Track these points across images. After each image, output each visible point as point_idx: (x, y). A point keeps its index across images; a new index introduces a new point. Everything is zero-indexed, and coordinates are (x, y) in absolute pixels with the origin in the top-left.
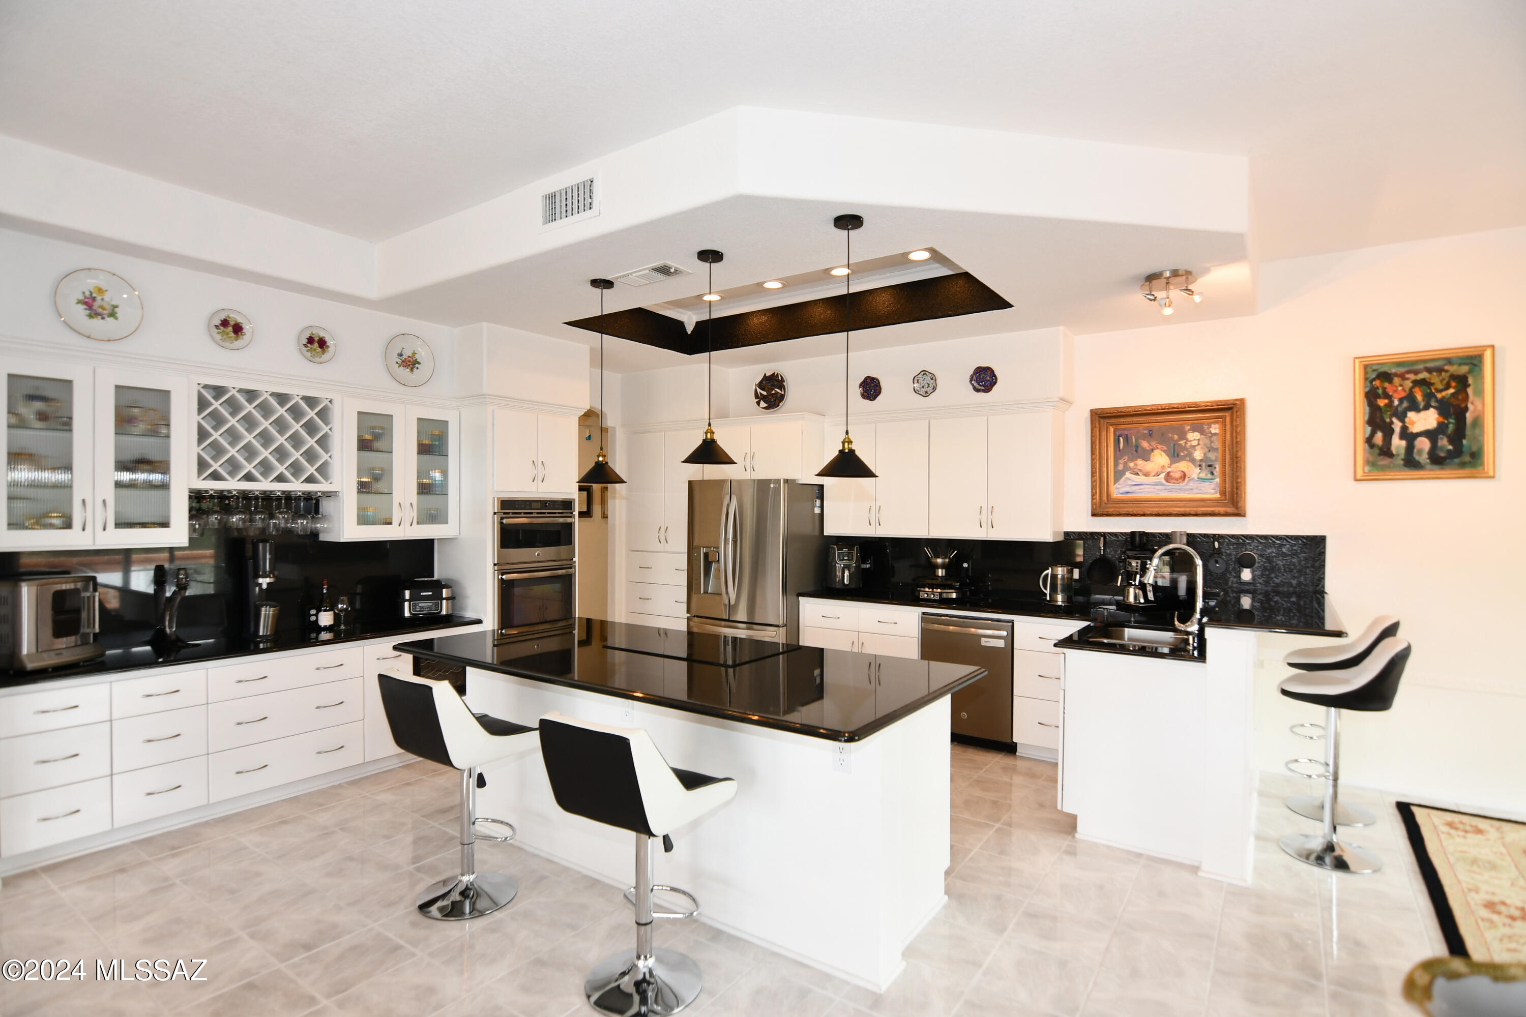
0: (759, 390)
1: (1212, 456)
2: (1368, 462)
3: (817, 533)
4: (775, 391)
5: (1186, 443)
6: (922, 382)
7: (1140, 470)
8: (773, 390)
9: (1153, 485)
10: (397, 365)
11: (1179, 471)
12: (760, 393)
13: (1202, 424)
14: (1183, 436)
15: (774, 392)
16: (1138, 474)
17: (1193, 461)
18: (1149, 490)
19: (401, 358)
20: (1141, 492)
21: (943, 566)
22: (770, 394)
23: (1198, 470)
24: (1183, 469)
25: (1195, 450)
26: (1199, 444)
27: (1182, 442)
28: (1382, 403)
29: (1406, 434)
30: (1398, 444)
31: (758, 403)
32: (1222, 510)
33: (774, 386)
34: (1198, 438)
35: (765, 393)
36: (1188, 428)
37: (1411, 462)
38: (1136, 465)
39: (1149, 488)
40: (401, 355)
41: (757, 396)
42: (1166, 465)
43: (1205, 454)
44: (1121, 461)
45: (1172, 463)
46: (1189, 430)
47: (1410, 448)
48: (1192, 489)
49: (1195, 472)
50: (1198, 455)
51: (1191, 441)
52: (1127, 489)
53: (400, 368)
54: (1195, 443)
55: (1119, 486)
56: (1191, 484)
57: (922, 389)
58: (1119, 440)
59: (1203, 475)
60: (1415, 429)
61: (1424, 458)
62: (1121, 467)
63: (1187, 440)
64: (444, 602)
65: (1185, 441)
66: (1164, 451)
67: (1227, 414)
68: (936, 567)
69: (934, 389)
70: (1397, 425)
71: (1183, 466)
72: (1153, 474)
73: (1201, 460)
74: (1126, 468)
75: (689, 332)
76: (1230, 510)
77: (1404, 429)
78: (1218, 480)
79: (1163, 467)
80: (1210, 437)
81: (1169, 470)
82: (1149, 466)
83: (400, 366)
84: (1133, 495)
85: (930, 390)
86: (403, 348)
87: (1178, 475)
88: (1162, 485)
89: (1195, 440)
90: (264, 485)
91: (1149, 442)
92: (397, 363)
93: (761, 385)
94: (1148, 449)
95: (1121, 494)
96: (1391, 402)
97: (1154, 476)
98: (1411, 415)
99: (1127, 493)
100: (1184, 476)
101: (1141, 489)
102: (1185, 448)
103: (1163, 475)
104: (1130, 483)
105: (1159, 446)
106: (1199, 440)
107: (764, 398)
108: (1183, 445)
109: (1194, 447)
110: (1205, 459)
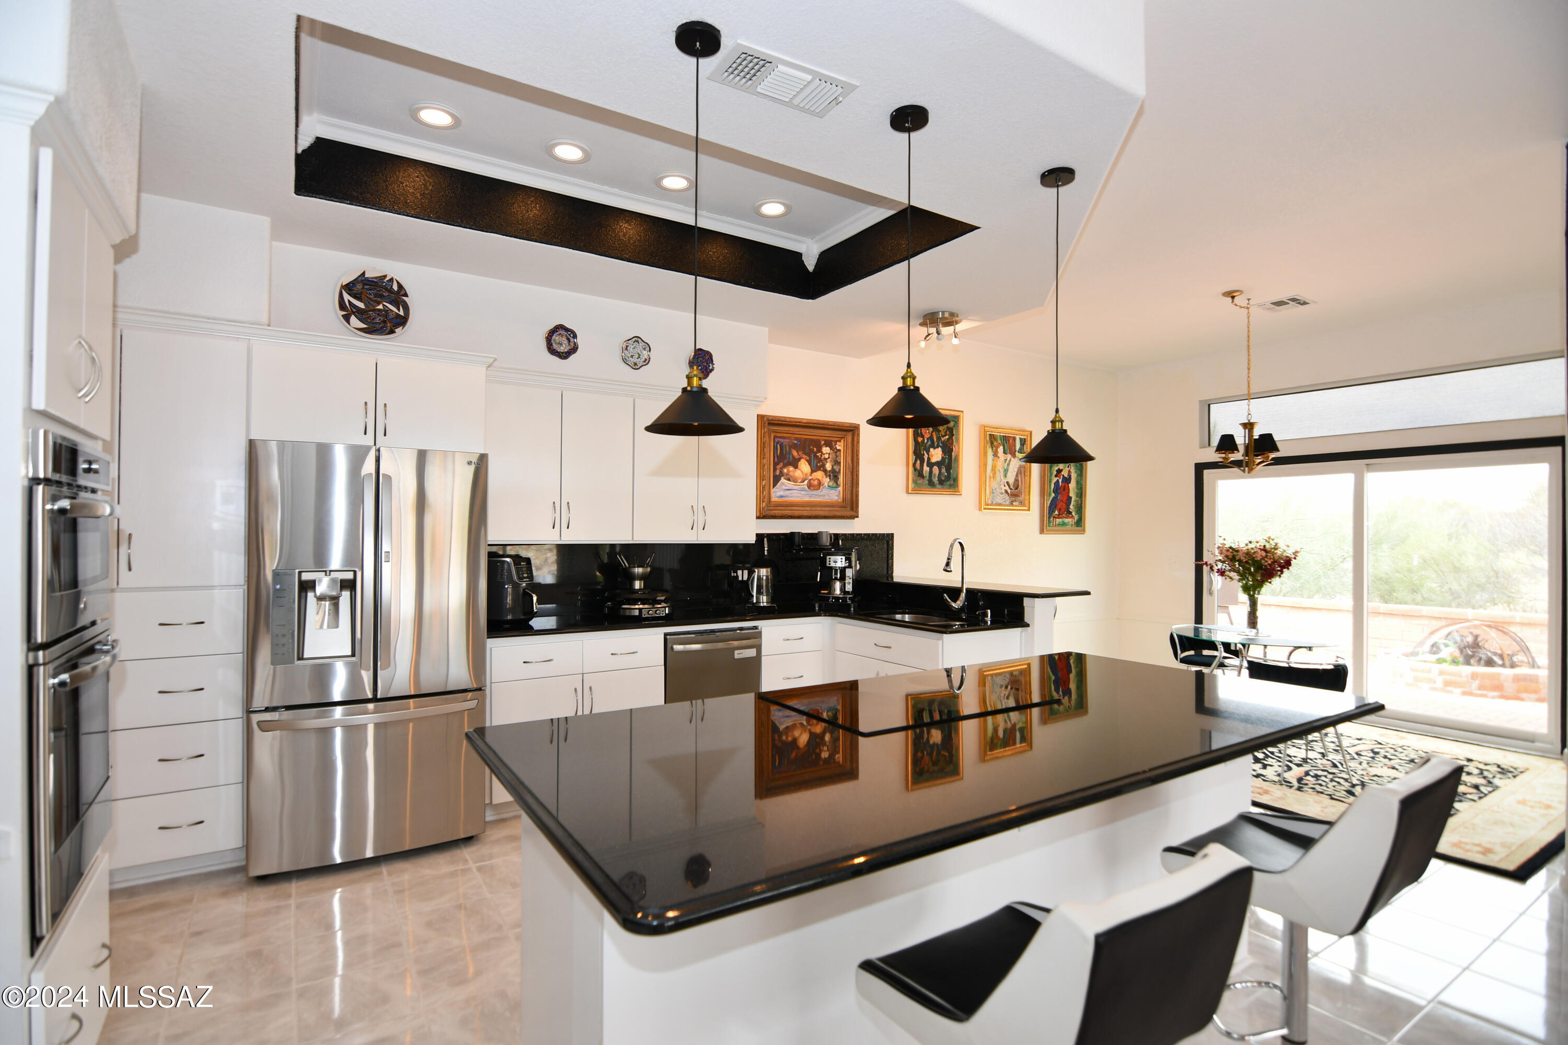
0: (347, 297)
2: (915, 482)
4: (384, 305)
5: (821, 456)
6: (632, 350)
7: (792, 477)
8: (379, 303)
9: (800, 490)
11: (817, 479)
12: (349, 301)
13: (832, 441)
15: (380, 307)
16: (789, 480)
17: (825, 471)
18: (798, 495)
20: (792, 497)
21: (642, 577)
22: (372, 309)
23: (828, 479)
24: (820, 478)
25: (827, 462)
26: (829, 457)
28: (920, 439)
29: (931, 465)
30: (926, 469)
31: (346, 319)
32: (845, 513)
33: (380, 297)
34: (829, 452)
35: (361, 305)
36: (823, 442)
37: (931, 483)
38: (788, 471)
39: (797, 493)
41: (342, 306)
42: (808, 475)
43: (832, 466)
44: (778, 467)
45: (813, 471)
46: (824, 444)
47: (931, 472)
48: (824, 496)
49: (826, 481)
50: (828, 466)
51: (824, 454)
52: (781, 493)
54: (827, 456)
55: (776, 490)
57: (631, 358)
58: (777, 446)
60: (934, 460)
61: (935, 480)
62: (778, 473)
63: (822, 452)
65: (820, 454)
66: (807, 460)
67: (849, 435)
68: (632, 578)
70: (926, 457)
71: (819, 475)
72: (799, 481)
73: (830, 471)
74: (782, 474)
76: (851, 514)
77: (929, 458)
78: (841, 489)
79: (806, 474)
80: (836, 452)
81: (810, 478)
82: (798, 474)
84: (786, 499)
87: (816, 483)
88: (806, 491)
89: (827, 453)
91: (797, 452)
93: (350, 289)
94: (797, 457)
95: (778, 497)
96: (924, 440)
97: (800, 482)
98: (932, 450)
99: (782, 497)
100: (820, 484)
101: (791, 494)
102: (820, 460)
103: (806, 482)
104: (784, 487)
105: (804, 456)
106: (829, 454)
107: (359, 313)
108: (820, 456)
109: (826, 459)
110: (833, 471)
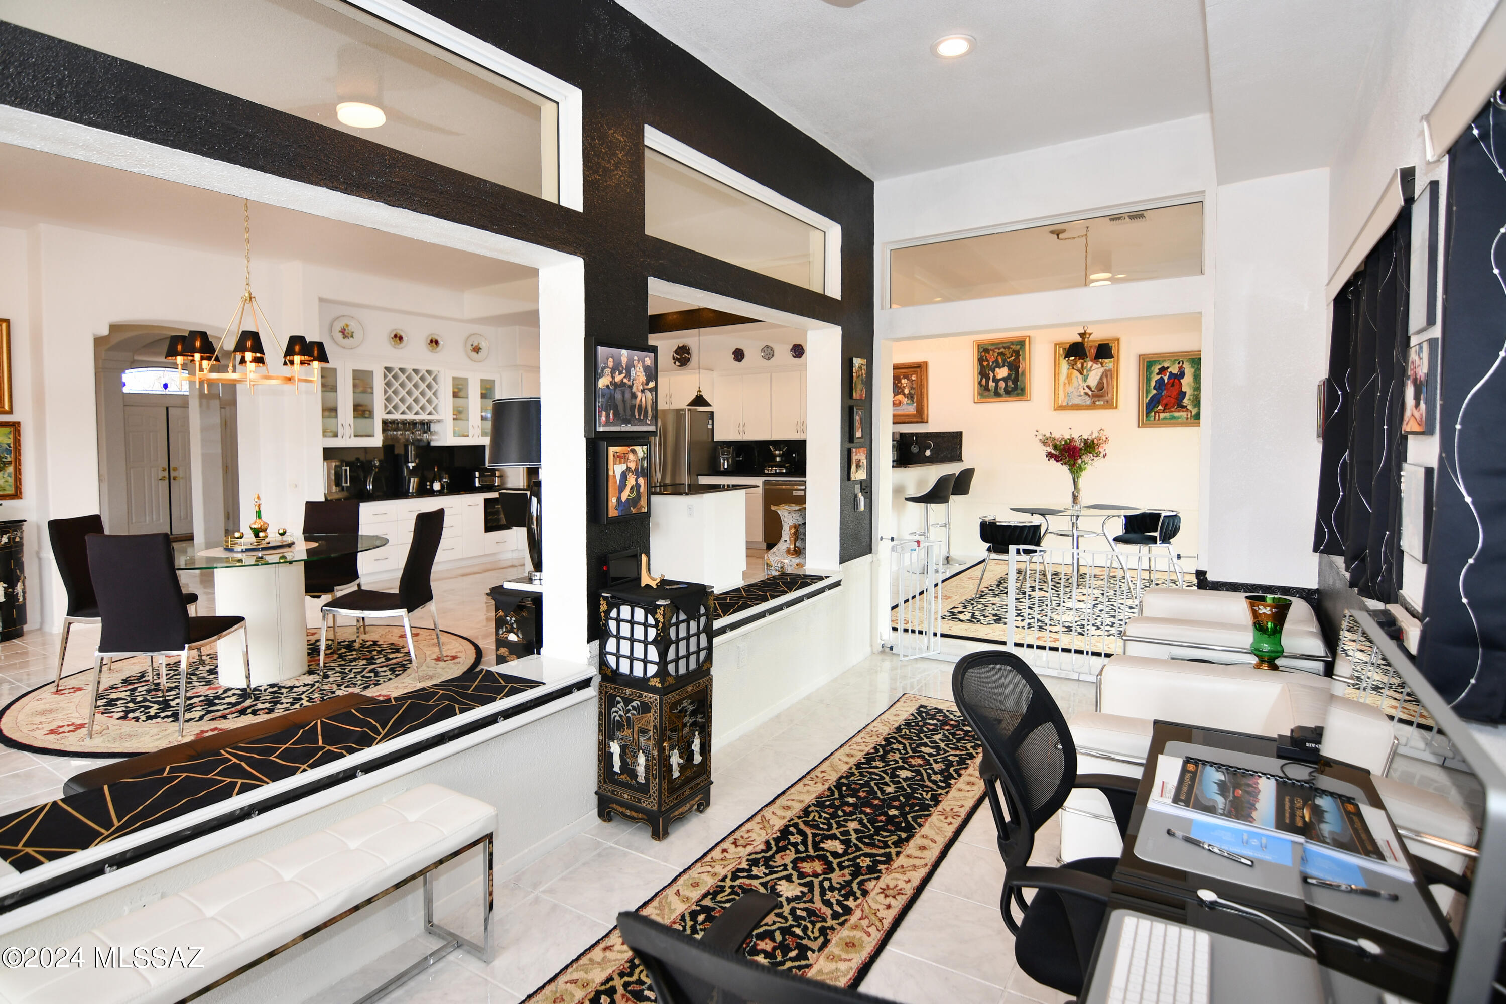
0: (675, 355)
1: (913, 392)
2: (979, 394)
3: (710, 440)
6: (766, 353)
10: (471, 351)
12: (676, 357)
15: (684, 356)
17: (904, 394)
19: (472, 347)
21: (779, 456)
22: (681, 357)
27: (899, 385)
28: (985, 364)
29: (996, 381)
30: (992, 384)
31: (675, 363)
32: (915, 420)
33: (684, 353)
35: (678, 357)
37: (997, 394)
40: (472, 345)
41: (674, 359)
47: (997, 386)
49: (905, 400)
50: (906, 391)
54: (905, 385)
56: (904, 407)
57: (767, 356)
59: (908, 402)
60: (999, 377)
61: (1002, 391)
67: (918, 369)
68: (776, 456)
69: (773, 356)
70: (991, 375)
71: (900, 397)
76: (919, 420)
77: (994, 377)
85: (770, 356)
86: (473, 342)
87: (897, 402)
90: (410, 417)
93: (676, 352)
96: (989, 363)
98: (997, 370)
100: (900, 402)
102: (900, 388)
107: (678, 360)
109: (904, 387)
110: (910, 393)
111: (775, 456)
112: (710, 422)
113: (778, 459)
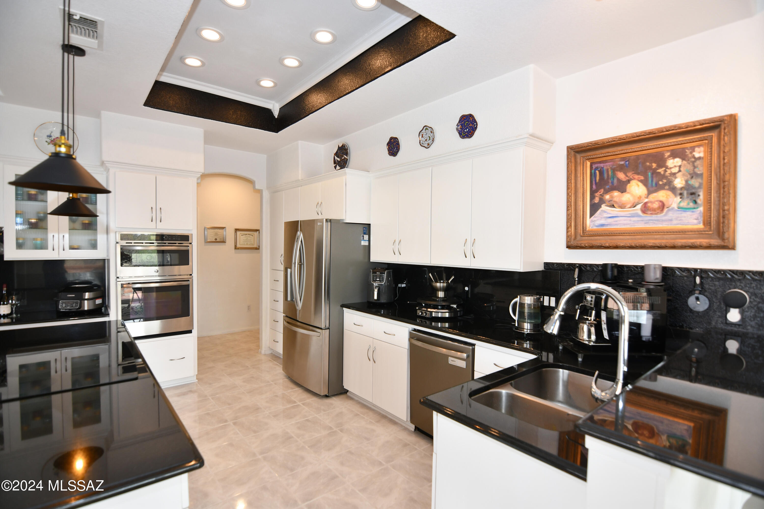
0: (336, 158)
1: (695, 183)
3: (366, 260)
4: (344, 157)
5: (665, 171)
6: (425, 136)
7: (616, 202)
8: (343, 156)
9: (629, 217)
10: (47, 143)
11: (657, 201)
12: (337, 160)
13: (684, 149)
14: (662, 162)
15: (343, 158)
16: (613, 206)
17: (673, 189)
18: (625, 222)
19: (51, 138)
20: (617, 225)
21: (442, 290)
22: (341, 160)
23: (678, 199)
24: (663, 199)
25: (676, 178)
26: (680, 171)
27: (661, 171)
31: (335, 167)
32: (704, 241)
33: (343, 154)
34: (680, 163)
35: (339, 159)
36: (667, 154)
38: (612, 197)
39: (625, 220)
40: (50, 136)
41: (335, 163)
42: (643, 197)
43: (687, 181)
44: (597, 194)
45: (650, 192)
46: (669, 156)
48: (671, 220)
49: (675, 201)
50: (679, 182)
51: (671, 168)
52: (603, 222)
53: (49, 145)
54: (675, 170)
55: (595, 219)
56: (671, 215)
57: (426, 142)
58: (595, 173)
59: (684, 204)
62: (597, 200)
63: (667, 167)
64: (86, 302)
65: (664, 169)
66: (641, 181)
67: (714, 134)
69: (433, 141)
71: (662, 195)
72: (629, 206)
73: (682, 189)
74: (602, 201)
75: (276, 117)
76: (715, 241)
78: (701, 209)
79: (640, 197)
80: (693, 162)
81: (646, 200)
82: (626, 198)
83: (49, 144)
84: (608, 227)
85: (430, 142)
86: (52, 132)
87: (656, 205)
88: (639, 216)
89: (675, 166)
91: (625, 174)
92: (47, 142)
93: (336, 154)
94: (624, 180)
95: (597, 226)
97: (630, 207)
99: (603, 225)
100: (662, 206)
101: (616, 221)
102: (664, 177)
103: (639, 207)
104: (605, 215)
105: (636, 177)
106: (680, 166)
107: (338, 163)
108: (662, 173)
109: (674, 174)
110: (687, 187)
111: (436, 290)
112: (366, 237)
113: (441, 294)
